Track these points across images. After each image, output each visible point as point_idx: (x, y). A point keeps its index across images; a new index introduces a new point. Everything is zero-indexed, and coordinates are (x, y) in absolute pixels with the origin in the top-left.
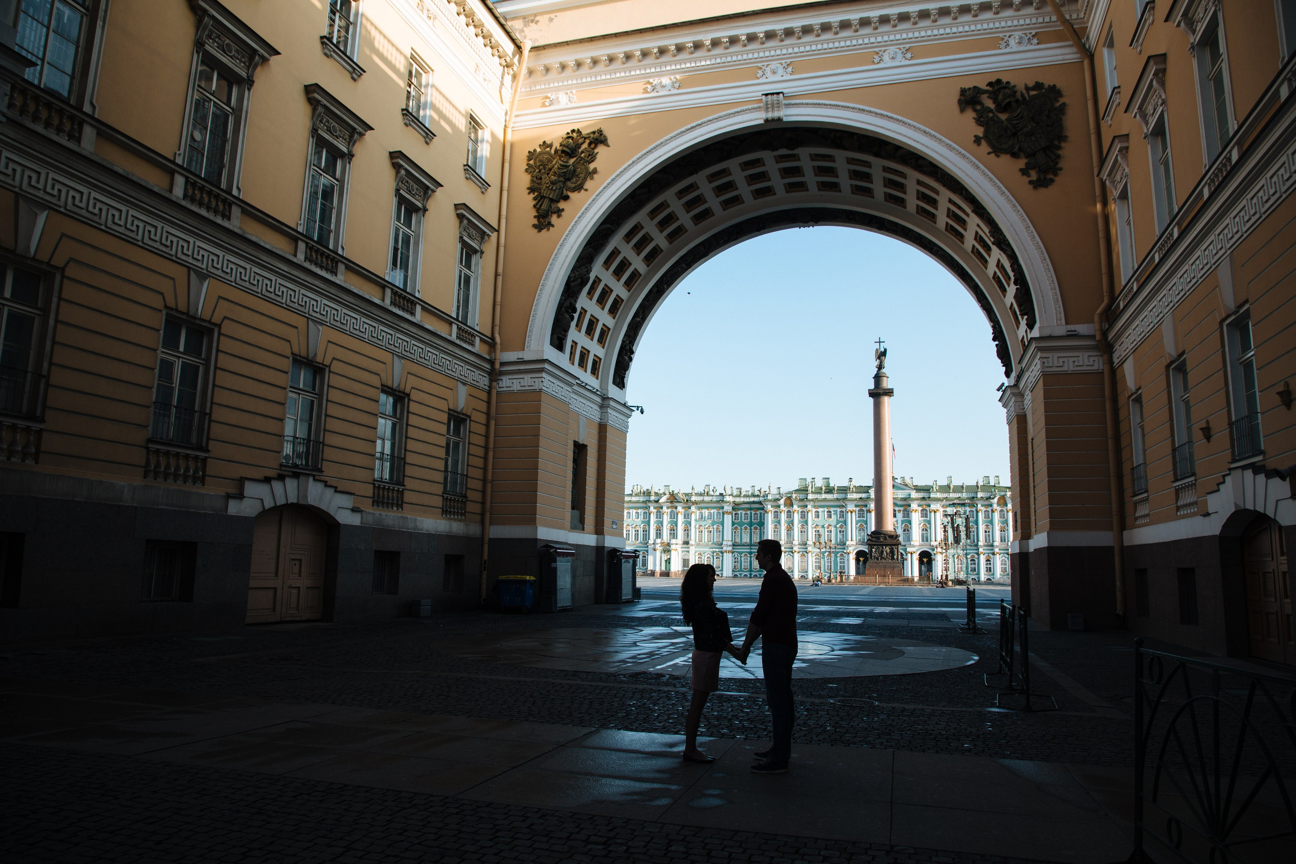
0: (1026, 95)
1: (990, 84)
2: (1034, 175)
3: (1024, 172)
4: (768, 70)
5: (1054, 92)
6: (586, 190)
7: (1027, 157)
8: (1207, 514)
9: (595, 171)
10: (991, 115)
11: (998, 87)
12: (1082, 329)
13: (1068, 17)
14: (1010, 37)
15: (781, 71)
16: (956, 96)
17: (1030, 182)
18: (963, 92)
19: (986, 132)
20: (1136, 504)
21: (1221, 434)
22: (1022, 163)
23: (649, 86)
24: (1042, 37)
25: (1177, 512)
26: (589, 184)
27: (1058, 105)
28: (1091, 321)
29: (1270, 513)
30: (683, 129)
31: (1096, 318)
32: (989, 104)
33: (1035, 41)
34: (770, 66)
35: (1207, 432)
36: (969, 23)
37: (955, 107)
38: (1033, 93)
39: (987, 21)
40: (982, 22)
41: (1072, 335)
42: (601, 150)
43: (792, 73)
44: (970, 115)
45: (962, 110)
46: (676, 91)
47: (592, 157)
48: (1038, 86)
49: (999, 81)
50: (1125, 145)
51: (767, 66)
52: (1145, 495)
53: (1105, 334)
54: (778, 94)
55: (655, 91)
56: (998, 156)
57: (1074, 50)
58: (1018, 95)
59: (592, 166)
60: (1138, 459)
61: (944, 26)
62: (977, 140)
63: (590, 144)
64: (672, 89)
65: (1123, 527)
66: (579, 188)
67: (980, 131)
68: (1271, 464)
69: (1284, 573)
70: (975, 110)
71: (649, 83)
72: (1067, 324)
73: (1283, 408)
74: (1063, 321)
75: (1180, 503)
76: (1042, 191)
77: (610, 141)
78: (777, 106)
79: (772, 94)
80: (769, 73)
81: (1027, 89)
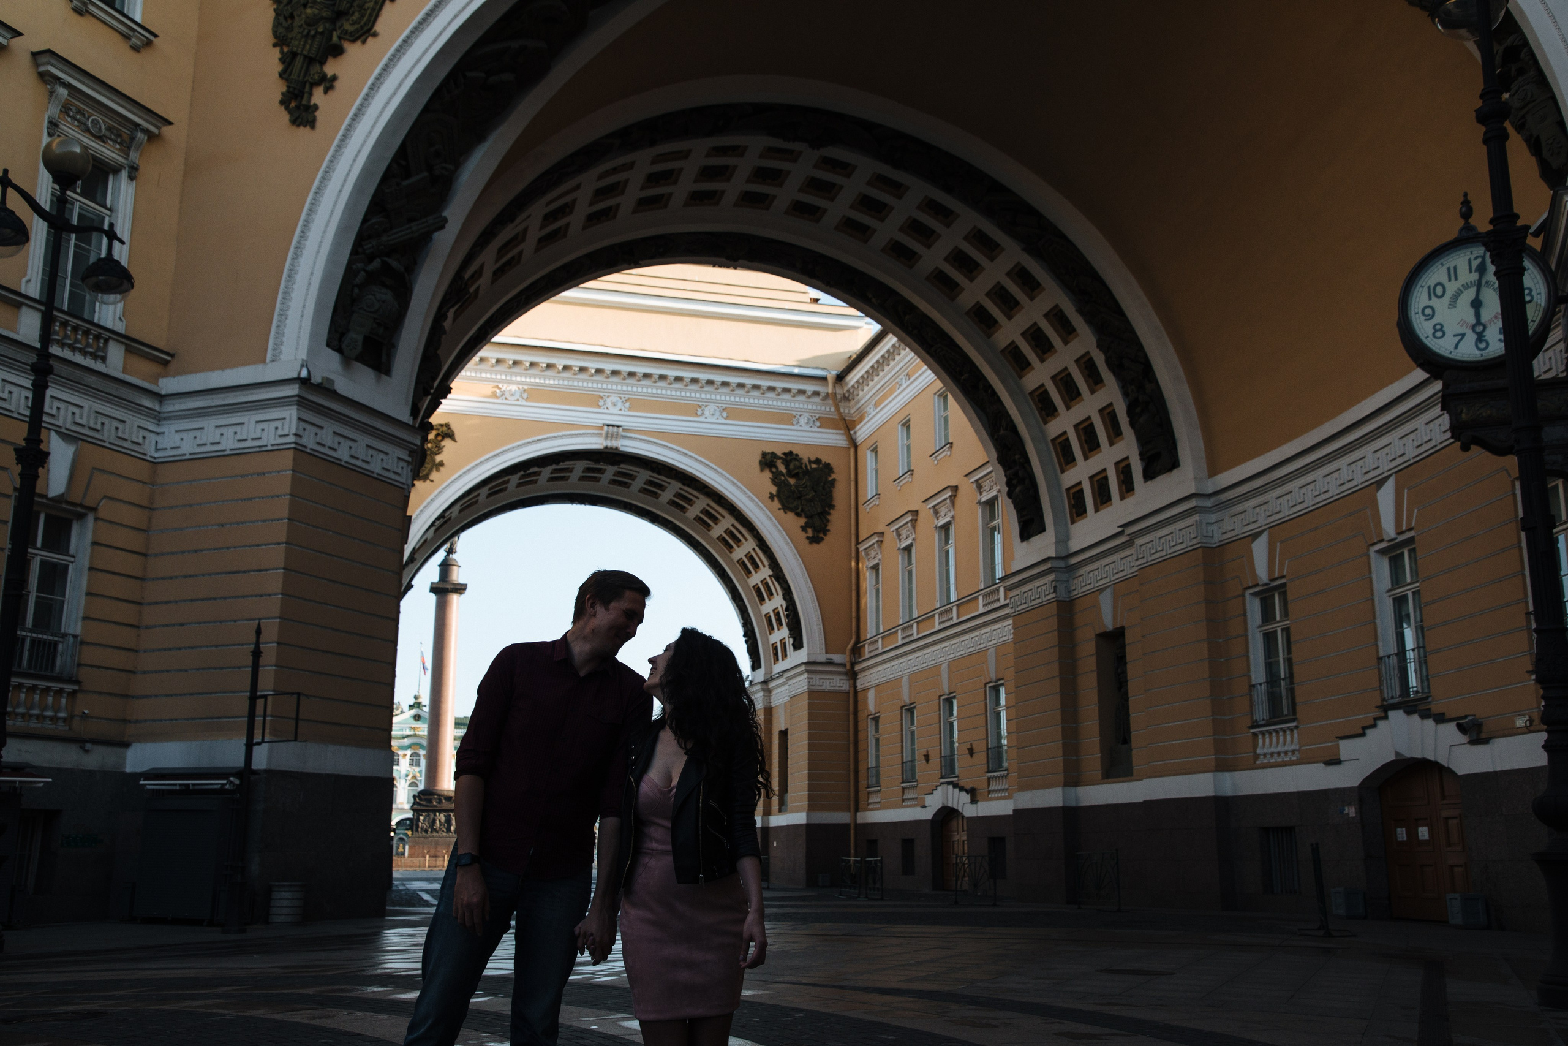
0: (809, 467)
1: (785, 454)
2: (810, 533)
3: (804, 529)
4: (609, 400)
5: (828, 468)
6: (432, 481)
7: (806, 517)
8: (924, 807)
9: (441, 464)
10: (783, 478)
11: (790, 457)
12: (837, 658)
13: (842, 411)
14: (800, 416)
15: (620, 405)
16: (758, 457)
17: (808, 538)
18: (764, 455)
19: (779, 491)
20: (869, 793)
21: (935, 760)
22: (802, 521)
23: (498, 391)
24: (824, 422)
25: (903, 803)
26: (434, 475)
27: (830, 479)
28: (844, 653)
29: (960, 810)
30: (530, 440)
31: (848, 652)
32: (782, 468)
33: (818, 424)
34: (611, 398)
35: (927, 758)
36: (772, 399)
37: (757, 467)
38: (814, 466)
39: (786, 401)
40: (782, 400)
41: (830, 663)
42: (447, 443)
43: (630, 409)
44: (767, 475)
45: (762, 470)
46: (525, 403)
47: (439, 449)
48: (818, 461)
49: (791, 453)
50: (881, 539)
51: (608, 397)
52: (879, 788)
53: (853, 664)
54: (618, 426)
55: (504, 397)
56: (786, 513)
57: (844, 437)
58: (804, 466)
59: (438, 458)
60: (872, 762)
61: (754, 397)
62: (772, 497)
63: (437, 435)
64: (520, 399)
65: (857, 810)
66: (425, 478)
67: (774, 490)
68: (962, 783)
69: (964, 841)
70: (771, 472)
71: (497, 387)
72: (827, 653)
73: (969, 756)
74: (824, 651)
75: (905, 797)
76: (815, 545)
77: (457, 437)
78: (617, 436)
79: (613, 426)
80: (609, 405)
81: (810, 462)
